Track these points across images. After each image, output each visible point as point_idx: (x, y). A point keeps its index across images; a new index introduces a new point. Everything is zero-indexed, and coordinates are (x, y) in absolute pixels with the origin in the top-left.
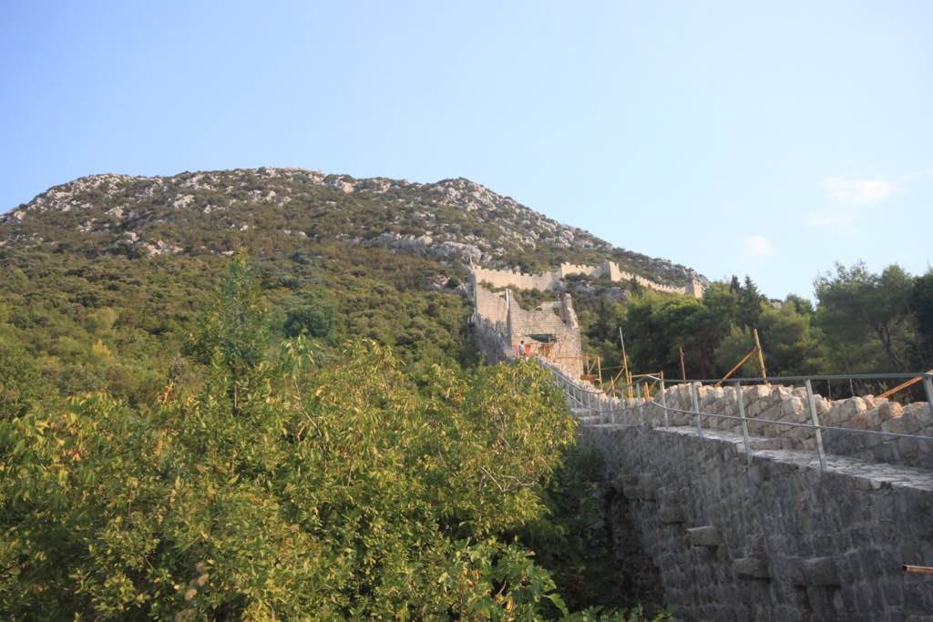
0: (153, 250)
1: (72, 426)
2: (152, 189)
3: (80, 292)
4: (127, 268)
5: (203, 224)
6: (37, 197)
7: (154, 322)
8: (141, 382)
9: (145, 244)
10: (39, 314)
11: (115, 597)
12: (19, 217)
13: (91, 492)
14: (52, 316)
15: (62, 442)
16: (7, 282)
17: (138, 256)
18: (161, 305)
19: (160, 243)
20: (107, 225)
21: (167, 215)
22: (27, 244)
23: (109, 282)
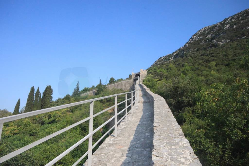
0: (221, 43)
1: (213, 92)
2: (217, 27)
3: (205, 59)
4: (215, 50)
5: (234, 31)
6: (190, 39)
7: (226, 62)
8: (226, 79)
9: (218, 42)
10: (197, 67)
11: (237, 135)
12: (187, 45)
13: (223, 108)
14: (200, 67)
15: (212, 96)
16: (188, 61)
17: (217, 46)
18: (227, 57)
19: (223, 41)
20: (207, 41)
21: (223, 32)
22: (190, 51)
23: (211, 55)
